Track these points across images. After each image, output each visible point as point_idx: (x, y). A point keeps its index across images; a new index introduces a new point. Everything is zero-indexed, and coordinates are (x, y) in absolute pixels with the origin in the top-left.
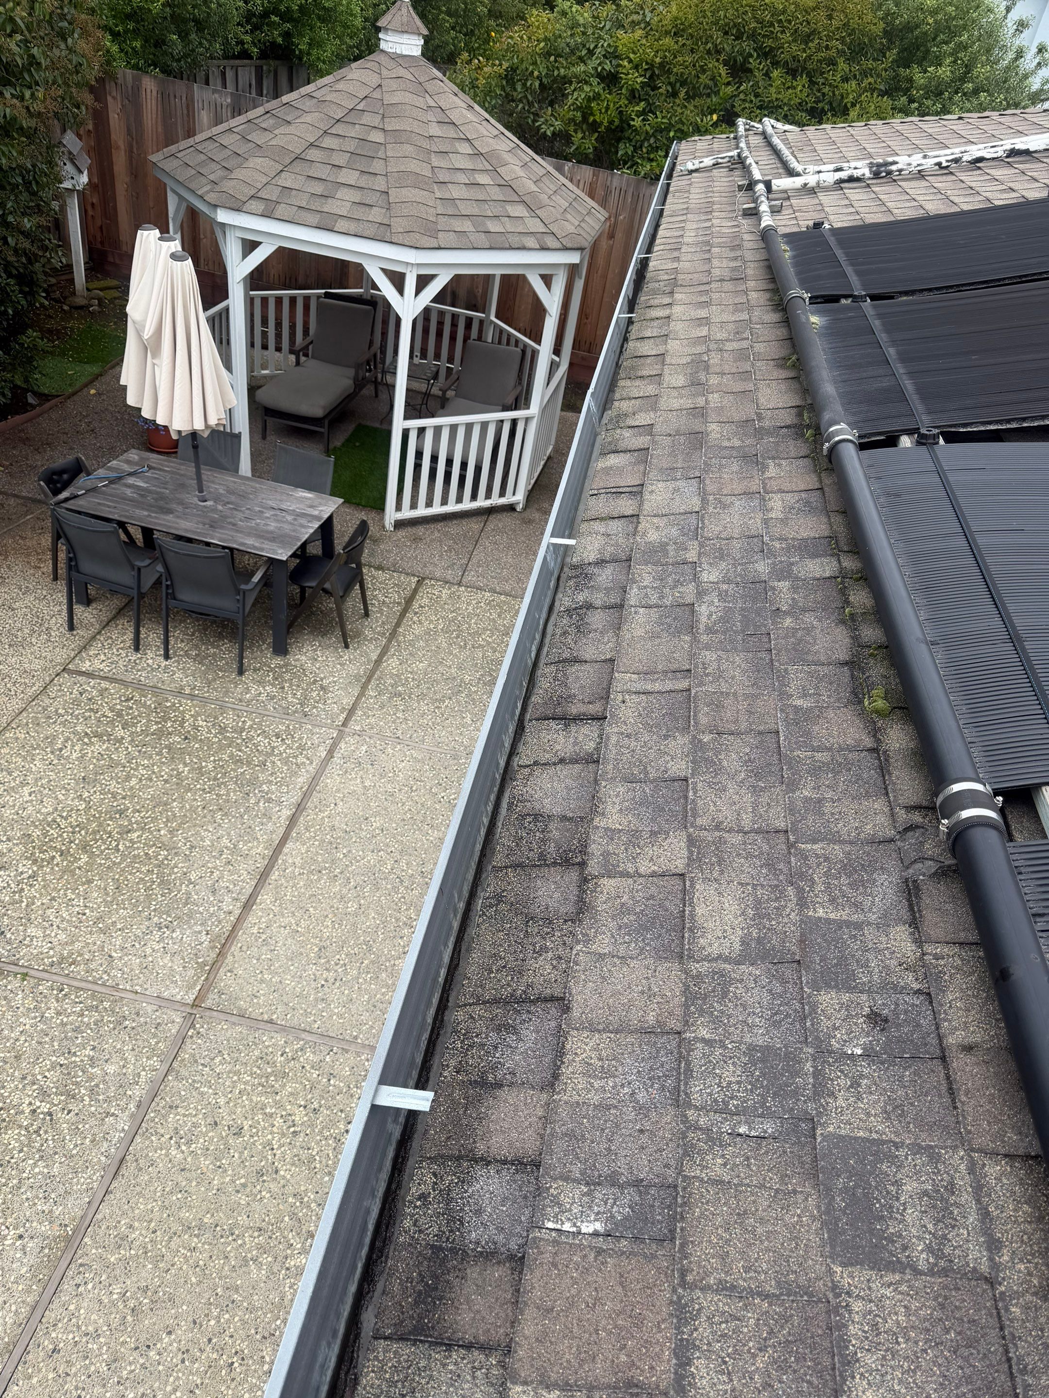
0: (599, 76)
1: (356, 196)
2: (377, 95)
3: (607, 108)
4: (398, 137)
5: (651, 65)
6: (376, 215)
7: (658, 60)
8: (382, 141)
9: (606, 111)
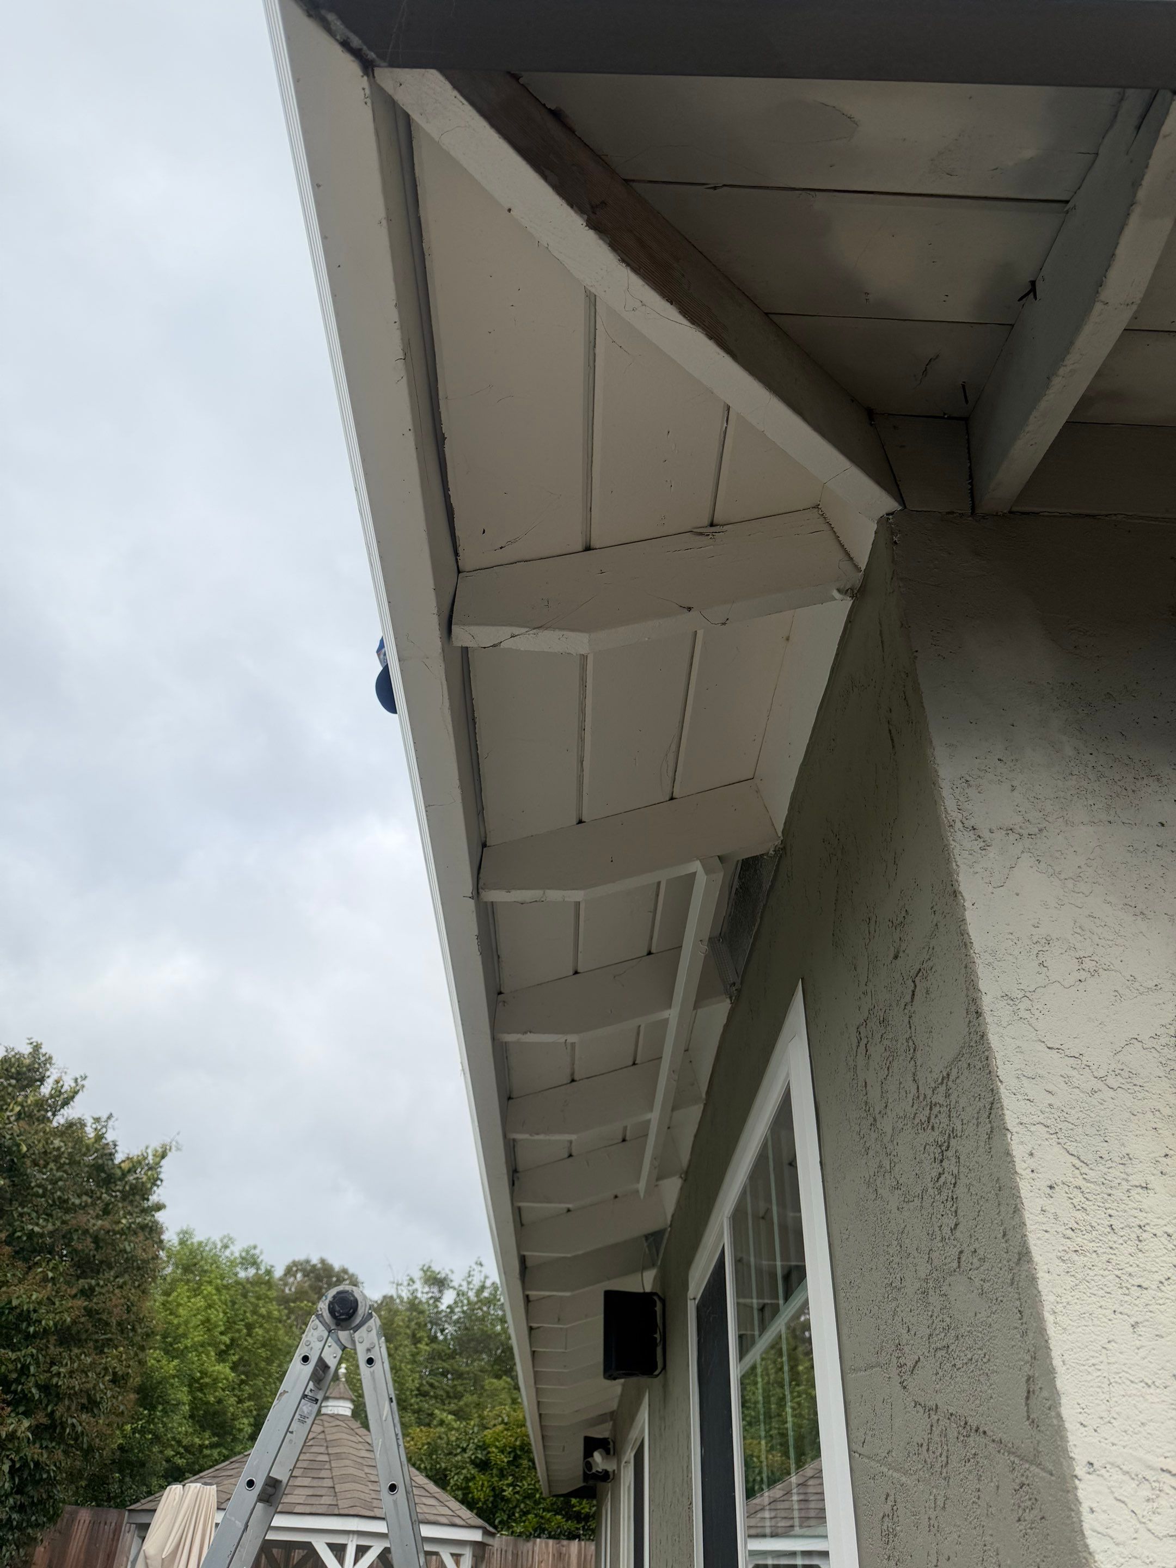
0: (472, 1462)
1: (310, 1492)
2: (322, 1436)
3: (483, 1485)
4: (339, 1456)
5: (514, 1449)
6: (325, 1500)
7: (518, 1443)
8: (328, 1460)
9: (482, 1490)
